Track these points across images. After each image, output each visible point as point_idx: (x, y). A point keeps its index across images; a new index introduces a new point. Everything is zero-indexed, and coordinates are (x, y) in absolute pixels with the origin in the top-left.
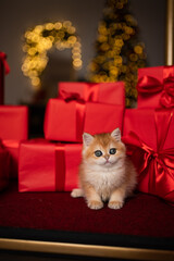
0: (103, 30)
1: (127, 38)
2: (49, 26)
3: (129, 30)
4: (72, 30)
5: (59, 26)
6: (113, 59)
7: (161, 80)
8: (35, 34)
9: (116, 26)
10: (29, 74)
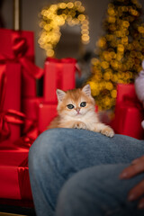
0: (112, 12)
1: (132, 19)
2: (62, 6)
3: (135, 13)
4: (82, 9)
5: (71, 5)
6: (120, 38)
8: (50, 12)
9: (123, 9)
10: (45, 47)
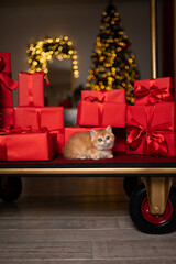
0: (99, 44)
6: (110, 68)
7: (148, 87)
